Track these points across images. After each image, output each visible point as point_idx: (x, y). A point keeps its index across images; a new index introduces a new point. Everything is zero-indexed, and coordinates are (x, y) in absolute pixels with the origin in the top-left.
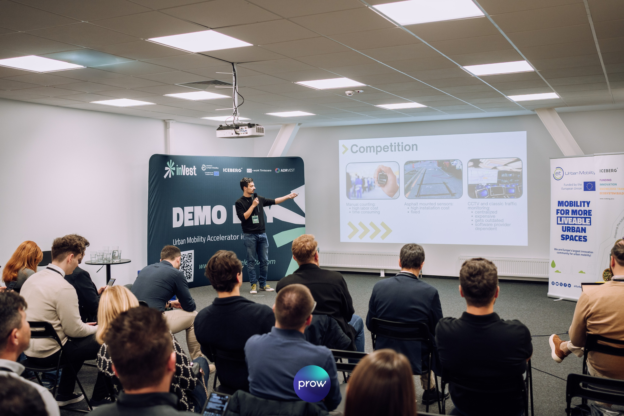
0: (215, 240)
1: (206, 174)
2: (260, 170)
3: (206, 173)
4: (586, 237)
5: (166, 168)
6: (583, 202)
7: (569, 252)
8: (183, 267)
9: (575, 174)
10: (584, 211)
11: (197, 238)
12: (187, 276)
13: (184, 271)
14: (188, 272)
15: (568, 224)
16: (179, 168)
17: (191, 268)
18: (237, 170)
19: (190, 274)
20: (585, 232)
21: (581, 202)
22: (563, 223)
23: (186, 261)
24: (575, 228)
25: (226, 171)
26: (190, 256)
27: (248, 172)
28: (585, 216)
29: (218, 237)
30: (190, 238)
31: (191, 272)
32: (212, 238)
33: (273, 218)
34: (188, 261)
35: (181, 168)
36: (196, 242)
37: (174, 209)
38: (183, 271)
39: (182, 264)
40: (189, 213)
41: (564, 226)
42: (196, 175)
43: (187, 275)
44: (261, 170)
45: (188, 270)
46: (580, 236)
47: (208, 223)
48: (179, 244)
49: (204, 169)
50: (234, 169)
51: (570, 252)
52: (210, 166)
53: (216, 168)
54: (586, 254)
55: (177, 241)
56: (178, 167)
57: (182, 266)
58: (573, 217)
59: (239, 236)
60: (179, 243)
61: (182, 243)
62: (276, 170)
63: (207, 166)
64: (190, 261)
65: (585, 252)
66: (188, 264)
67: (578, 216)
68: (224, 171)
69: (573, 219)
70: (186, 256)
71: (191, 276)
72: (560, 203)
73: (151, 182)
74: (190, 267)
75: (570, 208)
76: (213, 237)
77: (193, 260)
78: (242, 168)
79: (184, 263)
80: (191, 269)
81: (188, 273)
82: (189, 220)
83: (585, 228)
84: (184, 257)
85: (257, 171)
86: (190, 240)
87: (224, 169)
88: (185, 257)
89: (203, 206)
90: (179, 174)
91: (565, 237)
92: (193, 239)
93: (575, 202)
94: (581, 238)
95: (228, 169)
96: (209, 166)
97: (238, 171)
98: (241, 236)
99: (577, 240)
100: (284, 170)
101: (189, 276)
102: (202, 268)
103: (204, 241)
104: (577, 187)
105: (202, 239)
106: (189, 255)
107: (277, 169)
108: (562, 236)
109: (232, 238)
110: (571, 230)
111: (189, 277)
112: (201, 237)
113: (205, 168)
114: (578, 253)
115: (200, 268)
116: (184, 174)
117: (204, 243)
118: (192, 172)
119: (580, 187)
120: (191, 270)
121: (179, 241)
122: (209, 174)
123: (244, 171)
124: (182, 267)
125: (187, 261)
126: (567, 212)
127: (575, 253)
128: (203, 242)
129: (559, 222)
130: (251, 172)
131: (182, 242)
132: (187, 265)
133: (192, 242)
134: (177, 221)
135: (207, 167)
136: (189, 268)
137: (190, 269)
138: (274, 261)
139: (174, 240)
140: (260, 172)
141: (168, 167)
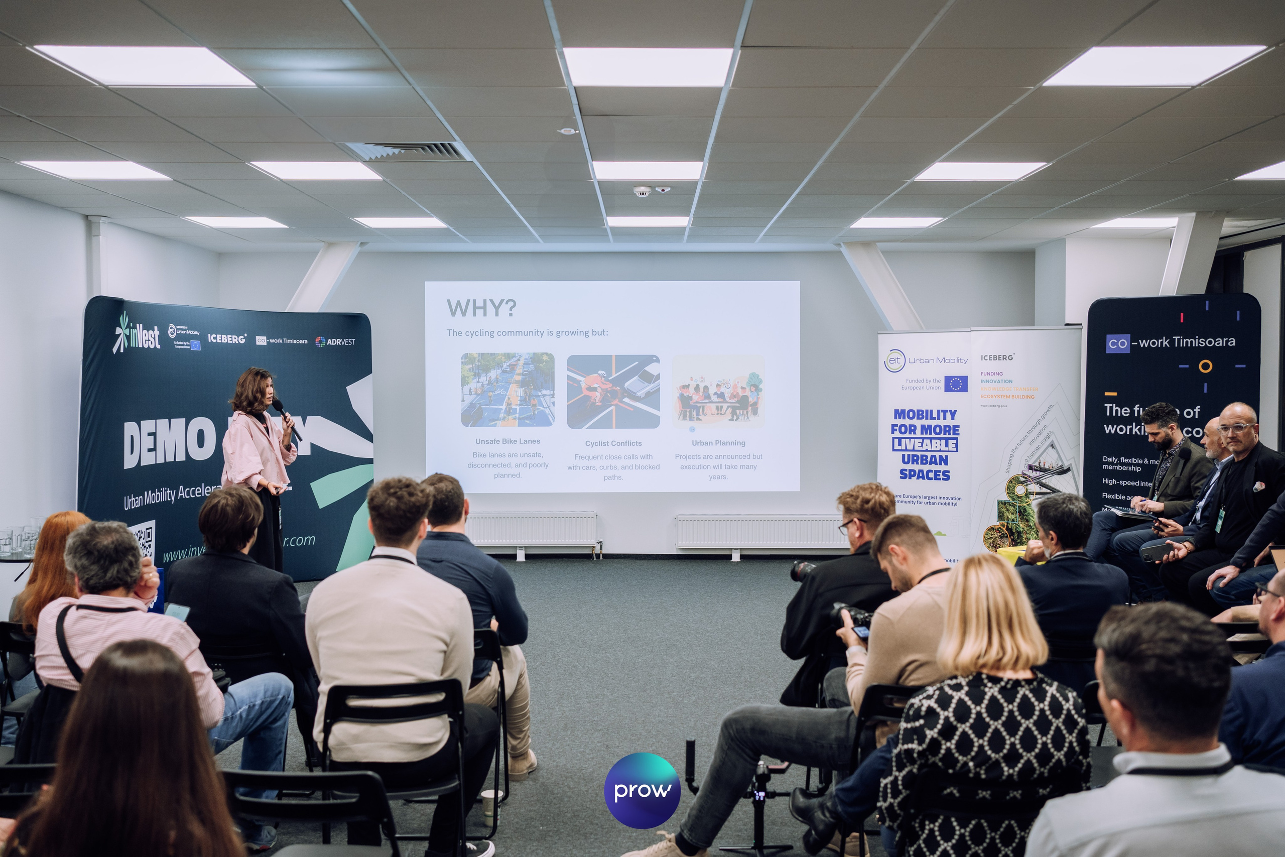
0: (192, 495)
1: (178, 345)
2: (283, 341)
3: (175, 343)
4: (948, 472)
5: (116, 331)
6: (942, 411)
7: (915, 500)
9: (929, 361)
10: (945, 426)
11: (162, 491)
15: (913, 450)
18: (235, 338)
20: (946, 464)
21: (939, 411)
22: (904, 448)
24: (927, 457)
25: (215, 341)
27: (258, 343)
28: (947, 436)
29: (198, 490)
30: (150, 492)
32: (188, 491)
33: (312, 445)
35: (136, 331)
36: (159, 501)
41: (906, 453)
42: (158, 347)
44: (285, 339)
46: (936, 472)
47: (181, 457)
48: (133, 507)
49: (172, 334)
50: (231, 336)
51: (918, 499)
52: (184, 327)
53: (195, 333)
54: (948, 501)
55: (130, 501)
56: (133, 328)
58: (923, 439)
60: (133, 504)
61: (137, 504)
62: (317, 341)
63: (178, 327)
65: (947, 498)
67: (933, 435)
68: (210, 341)
69: (923, 441)
72: (899, 414)
73: (86, 365)
75: (918, 423)
76: (189, 489)
78: (246, 335)
83: (947, 457)
85: (278, 341)
86: (149, 498)
87: (209, 335)
89: (172, 420)
90: (134, 345)
91: (907, 473)
92: (154, 494)
93: (927, 411)
94: (939, 475)
95: (218, 336)
96: (182, 327)
97: (238, 341)
99: (931, 479)
100: (334, 341)
103: (173, 499)
104: (932, 384)
105: (170, 493)
107: (320, 338)
108: (902, 471)
110: (919, 462)
112: (167, 490)
113: (174, 331)
114: (932, 501)
115: (164, 561)
116: (141, 346)
117: (173, 502)
118: (153, 341)
119: (937, 384)
121: (132, 499)
122: (182, 347)
123: (251, 340)
126: (912, 429)
127: (927, 500)
128: (171, 500)
129: (897, 447)
130: (265, 344)
131: (138, 501)
133: (153, 501)
138: (311, 539)
139: (125, 497)
140: (283, 344)
141: (120, 326)
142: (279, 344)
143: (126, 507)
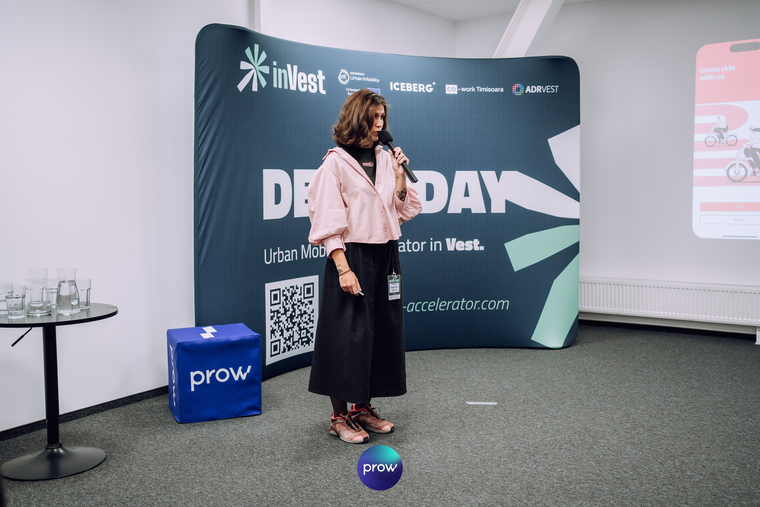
2: (476, 89)
3: (348, 89)
5: (244, 65)
8: (292, 317)
12: (301, 338)
13: (293, 327)
14: (304, 329)
16: (280, 70)
17: (311, 319)
18: (422, 87)
19: (308, 332)
23: (298, 301)
25: (398, 89)
26: (309, 291)
27: (447, 92)
31: (310, 328)
33: (506, 200)
34: (304, 303)
35: (284, 71)
36: (323, 256)
37: (267, 173)
38: (291, 325)
42: (323, 92)
43: (302, 336)
44: (478, 87)
45: (304, 323)
48: (279, 261)
49: (344, 80)
50: (417, 85)
52: (360, 74)
55: (275, 254)
56: (277, 67)
57: (288, 314)
59: (425, 243)
60: (281, 259)
61: (287, 258)
62: (514, 88)
63: (351, 73)
64: (309, 302)
66: (303, 308)
68: (391, 89)
70: (298, 291)
71: (311, 338)
73: (199, 101)
74: (309, 315)
77: (316, 300)
78: (434, 83)
79: (293, 306)
80: (313, 321)
81: (305, 331)
84: (293, 292)
86: (307, 252)
87: (391, 83)
90: (280, 86)
92: (315, 250)
95: (402, 84)
96: (357, 74)
97: (425, 89)
98: (431, 243)
100: (534, 89)
101: (307, 337)
106: (306, 287)
107: (517, 85)
109: (411, 248)
111: (306, 339)
113: (347, 77)
116: (293, 88)
118: (315, 86)
120: (311, 324)
121: (281, 254)
123: (440, 89)
124: (288, 318)
125: (300, 301)
130: (456, 92)
131: (289, 255)
132: (302, 312)
133: (315, 254)
134: (275, 204)
135: (352, 76)
136: (305, 318)
137: (308, 322)
138: (505, 303)
139: (265, 250)
140: (476, 93)
141: (249, 61)
142: (471, 93)
143: (268, 261)
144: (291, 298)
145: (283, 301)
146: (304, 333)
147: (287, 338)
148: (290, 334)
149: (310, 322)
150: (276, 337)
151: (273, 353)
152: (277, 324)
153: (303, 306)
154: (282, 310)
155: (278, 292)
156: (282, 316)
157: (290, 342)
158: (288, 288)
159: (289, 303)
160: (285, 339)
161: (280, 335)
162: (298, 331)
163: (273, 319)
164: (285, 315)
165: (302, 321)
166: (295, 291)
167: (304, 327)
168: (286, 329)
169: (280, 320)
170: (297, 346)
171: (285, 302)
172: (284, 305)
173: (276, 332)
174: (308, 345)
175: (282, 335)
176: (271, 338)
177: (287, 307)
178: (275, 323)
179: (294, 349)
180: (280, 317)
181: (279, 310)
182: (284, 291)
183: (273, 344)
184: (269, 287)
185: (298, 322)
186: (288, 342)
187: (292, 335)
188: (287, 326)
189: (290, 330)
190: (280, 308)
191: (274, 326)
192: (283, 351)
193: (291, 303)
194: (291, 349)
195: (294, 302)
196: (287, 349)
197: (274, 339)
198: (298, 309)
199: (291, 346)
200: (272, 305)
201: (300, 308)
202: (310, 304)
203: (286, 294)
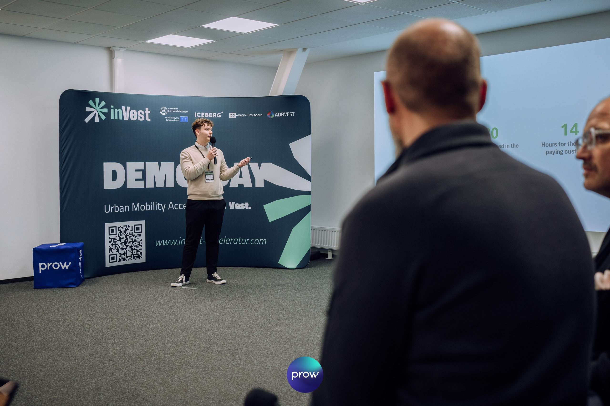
0: (180, 208)
2: (247, 115)
3: (167, 118)
5: (88, 109)
8: (125, 243)
11: (152, 204)
12: (133, 255)
13: (126, 248)
14: (135, 249)
16: (116, 110)
17: (140, 244)
18: (214, 115)
19: (138, 251)
23: (130, 234)
25: (199, 116)
26: (138, 229)
27: (230, 117)
30: (138, 204)
31: (139, 249)
32: (176, 205)
34: (134, 235)
35: (120, 110)
36: (148, 209)
37: (106, 164)
38: (125, 247)
39: (123, 238)
40: (136, 170)
42: (149, 120)
43: (134, 253)
45: (135, 246)
47: (170, 185)
48: (115, 212)
49: (164, 113)
50: (211, 113)
52: (175, 109)
53: (184, 112)
55: (112, 208)
56: (114, 108)
57: (123, 241)
60: (117, 210)
61: (122, 210)
62: (268, 114)
63: (169, 109)
64: (138, 235)
66: (134, 238)
68: (196, 116)
71: (140, 255)
73: (62, 129)
74: (139, 242)
76: (178, 204)
77: (143, 234)
78: (222, 112)
79: (126, 236)
81: (136, 251)
82: (136, 180)
84: (126, 228)
85: (243, 115)
86: (137, 207)
87: (196, 113)
88: (129, 229)
90: (116, 118)
95: (202, 113)
96: (173, 109)
97: (216, 116)
100: (280, 114)
102: (160, 245)
103: (163, 209)
105: (160, 206)
107: (270, 112)
111: (137, 255)
112: (157, 204)
113: (166, 111)
115: (156, 245)
116: (126, 119)
117: (163, 212)
118: (143, 117)
120: (140, 247)
121: (117, 208)
122: (172, 120)
123: (225, 115)
124: (122, 243)
125: (132, 234)
130: (235, 117)
131: (123, 209)
132: (133, 240)
134: (113, 181)
136: (136, 243)
137: (138, 246)
138: (264, 241)
139: (105, 205)
140: (247, 117)
141: (92, 107)
142: (244, 117)
143: (107, 210)
144: (125, 232)
145: (119, 233)
146: (135, 252)
147: (122, 254)
148: (124, 252)
149: (139, 246)
150: (113, 252)
151: (111, 261)
152: (114, 246)
153: (133, 237)
154: (118, 238)
155: (115, 228)
156: (117, 241)
157: (124, 256)
158: (122, 226)
159: (123, 235)
160: (120, 254)
161: (116, 252)
162: (130, 250)
163: (111, 243)
164: (120, 241)
165: (133, 245)
166: (128, 228)
167: (135, 248)
168: (121, 249)
169: (116, 243)
170: (130, 259)
171: (120, 234)
172: (120, 235)
173: (113, 250)
174: (138, 259)
175: (118, 251)
176: (109, 253)
177: (122, 237)
178: (113, 245)
179: (128, 260)
180: (116, 242)
181: (115, 238)
182: (119, 228)
183: (111, 256)
184: (107, 225)
185: (130, 245)
186: (123, 256)
187: (125, 252)
188: (122, 247)
189: (124, 249)
190: (116, 237)
191: (111, 246)
192: (119, 260)
193: (124, 235)
194: (125, 260)
195: (126, 234)
196: (122, 260)
197: (111, 253)
198: (130, 238)
199: (125, 258)
200: (109, 235)
201: (131, 238)
202: (139, 236)
203: (121, 230)
